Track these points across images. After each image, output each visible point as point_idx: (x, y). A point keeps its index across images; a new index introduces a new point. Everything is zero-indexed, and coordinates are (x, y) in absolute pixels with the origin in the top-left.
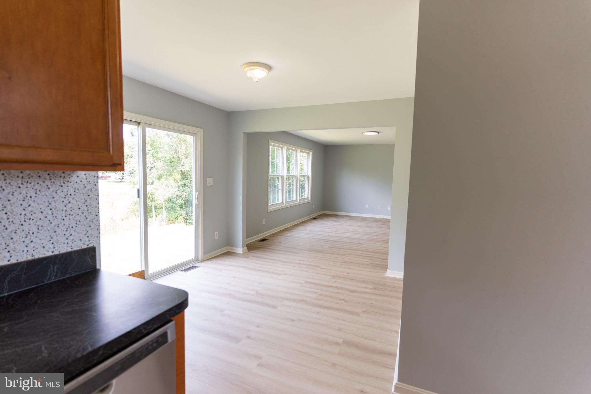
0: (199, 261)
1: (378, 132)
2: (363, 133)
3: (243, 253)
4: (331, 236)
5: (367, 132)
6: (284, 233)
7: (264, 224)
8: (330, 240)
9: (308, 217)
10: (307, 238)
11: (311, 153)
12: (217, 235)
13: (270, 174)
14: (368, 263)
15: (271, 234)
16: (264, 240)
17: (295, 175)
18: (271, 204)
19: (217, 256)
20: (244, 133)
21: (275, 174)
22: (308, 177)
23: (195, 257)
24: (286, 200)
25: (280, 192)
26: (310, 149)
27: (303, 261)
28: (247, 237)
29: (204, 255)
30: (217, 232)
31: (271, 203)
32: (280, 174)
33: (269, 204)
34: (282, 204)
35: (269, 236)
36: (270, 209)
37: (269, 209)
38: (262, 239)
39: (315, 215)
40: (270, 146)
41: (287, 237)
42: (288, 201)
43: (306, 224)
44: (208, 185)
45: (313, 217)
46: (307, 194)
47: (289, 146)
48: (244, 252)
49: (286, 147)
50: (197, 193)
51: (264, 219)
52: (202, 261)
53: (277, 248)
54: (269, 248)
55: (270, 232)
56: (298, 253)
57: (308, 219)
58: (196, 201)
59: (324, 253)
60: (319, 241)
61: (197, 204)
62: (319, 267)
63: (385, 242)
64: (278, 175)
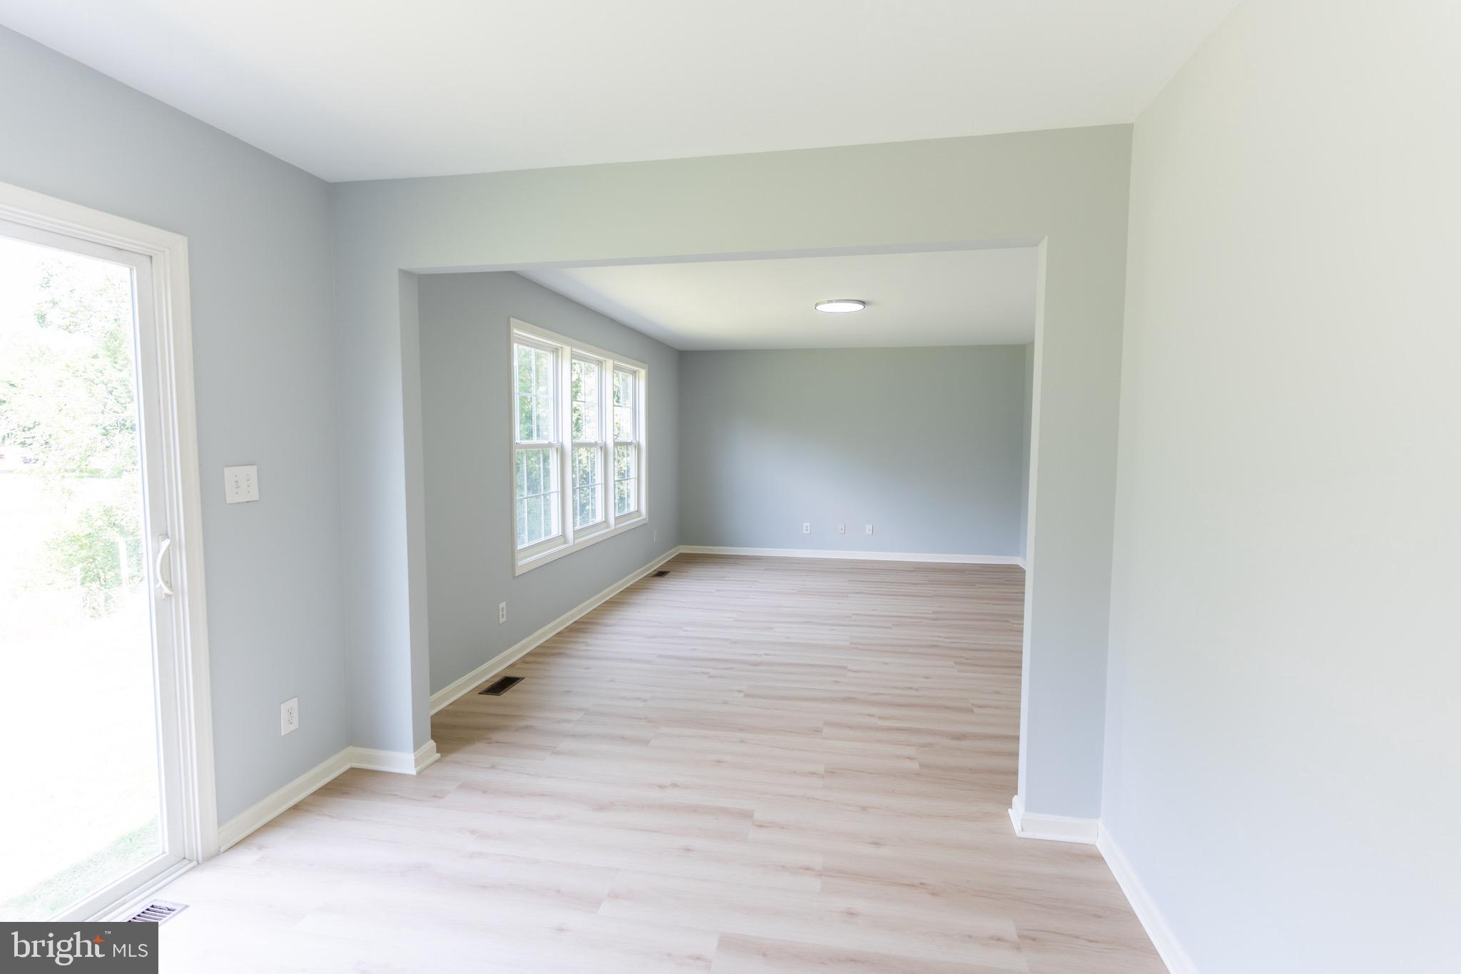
0: (191, 861)
1: (863, 303)
2: (817, 305)
3: (419, 773)
4: (736, 642)
5: (830, 302)
6: (576, 642)
7: (502, 620)
8: (739, 662)
9: (642, 569)
10: (660, 656)
11: (643, 373)
12: (295, 714)
13: (518, 440)
14: (915, 766)
15: (529, 654)
16: (503, 684)
17: (600, 441)
18: (526, 545)
19: (297, 809)
20: (406, 274)
21: (535, 441)
22: (638, 447)
23: (167, 850)
24: (574, 524)
25: (555, 500)
26: (640, 360)
27: (675, 785)
28: (434, 688)
29: (220, 823)
30: (294, 703)
31: (523, 542)
32: (552, 439)
33: (519, 547)
34: (562, 540)
35: (523, 660)
36: (524, 563)
37: (520, 563)
38: (497, 679)
39: (659, 562)
40: (515, 345)
41: (590, 663)
42: (578, 527)
43: (641, 598)
44: (229, 500)
45: (654, 569)
46: (637, 500)
47: (580, 348)
48: (423, 765)
49: (567, 350)
50: (166, 543)
51: (503, 605)
52: (211, 857)
53: (559, 722)
54: (527, 728)
55: (523, 647)
56: (645, 742)
57: (642, 576)
58: (156, 581)
59: (741, 730)
60: (703, 670)
61: (167, 596)
62: (746, 815)
63: (911, 650)
64: (547, 442)
